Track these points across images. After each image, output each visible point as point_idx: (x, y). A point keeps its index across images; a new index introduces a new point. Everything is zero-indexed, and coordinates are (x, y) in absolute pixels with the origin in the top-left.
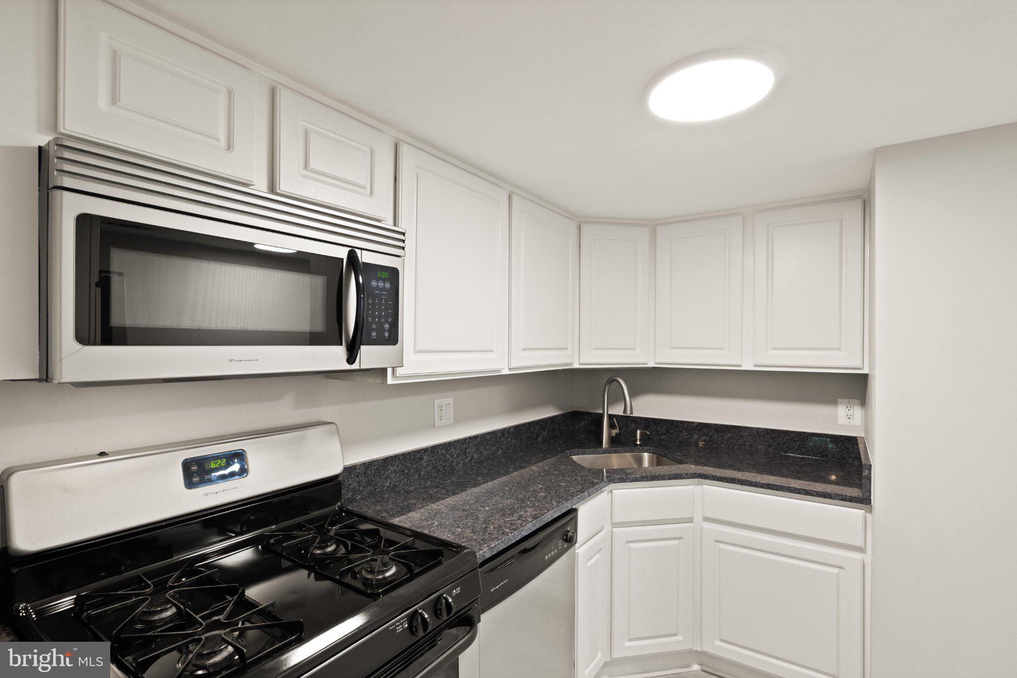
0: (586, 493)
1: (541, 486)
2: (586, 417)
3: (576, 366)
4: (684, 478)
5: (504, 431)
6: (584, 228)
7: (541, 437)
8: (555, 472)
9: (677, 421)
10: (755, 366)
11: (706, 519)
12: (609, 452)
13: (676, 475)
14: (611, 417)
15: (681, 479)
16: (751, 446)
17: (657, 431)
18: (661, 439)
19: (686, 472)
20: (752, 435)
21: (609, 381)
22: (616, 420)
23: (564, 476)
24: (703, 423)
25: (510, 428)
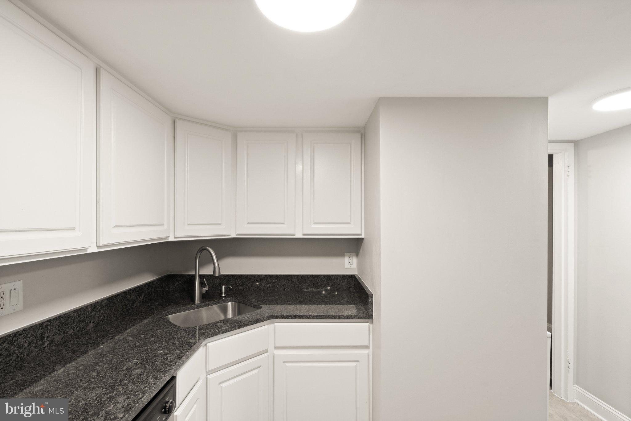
0: (184, 358)
1: (136, 361)
2: (179, 279)
3: (171, 239)
4: (262, 321)
5: (94, 306)
6: (178, 123)
7: (137, 302)
8: (152, 339)
9: (250, 275)
10: (303, 235)
11: (277, 348)
12: (200, 307)
13: (257, 320)
14: (201, 277)
15: (260, 322)
16: (298, 287)
17: (236, 284)
18: (239, 289)
19: (263, 316)
20: (298, 280)
21: (200, 250)
22: (206, 280)
23: (161, 342)
24: (269, 275)
25: (102, 300)
